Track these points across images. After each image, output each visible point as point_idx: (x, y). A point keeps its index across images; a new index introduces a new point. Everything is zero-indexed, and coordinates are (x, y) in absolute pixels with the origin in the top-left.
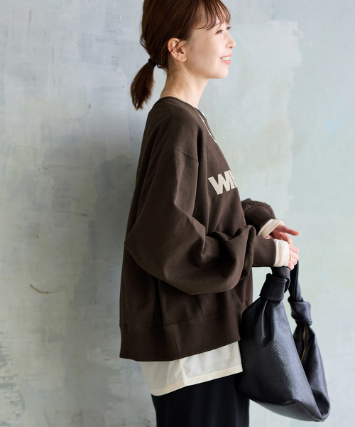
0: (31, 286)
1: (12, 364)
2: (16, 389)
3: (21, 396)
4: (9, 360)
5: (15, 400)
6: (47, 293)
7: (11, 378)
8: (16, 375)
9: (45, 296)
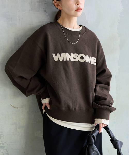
0: (11, 105)
1: (3, 138)
2: (5, 148)
3: (7, 151)
4: (2, 136)
5: (5, 153)
6: (18, 108)
7: (3, 144)
8: (5, 143)
9: (17, 109)
